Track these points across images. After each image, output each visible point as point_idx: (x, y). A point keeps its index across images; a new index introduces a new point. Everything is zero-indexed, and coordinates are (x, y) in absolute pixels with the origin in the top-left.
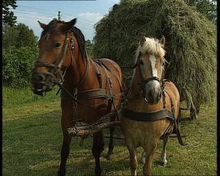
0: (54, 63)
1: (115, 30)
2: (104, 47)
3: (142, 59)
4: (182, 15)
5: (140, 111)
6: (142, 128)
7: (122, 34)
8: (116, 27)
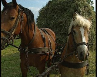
0: (9, 32)
1: (50, 14)
2: (44, 22)
3: (75, 29)
4: (85, 7)
5: (73, 62)
6: (74, 72)
7: (53, 16)
8: (50, 12)
